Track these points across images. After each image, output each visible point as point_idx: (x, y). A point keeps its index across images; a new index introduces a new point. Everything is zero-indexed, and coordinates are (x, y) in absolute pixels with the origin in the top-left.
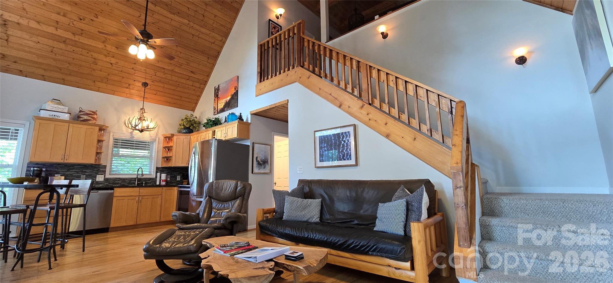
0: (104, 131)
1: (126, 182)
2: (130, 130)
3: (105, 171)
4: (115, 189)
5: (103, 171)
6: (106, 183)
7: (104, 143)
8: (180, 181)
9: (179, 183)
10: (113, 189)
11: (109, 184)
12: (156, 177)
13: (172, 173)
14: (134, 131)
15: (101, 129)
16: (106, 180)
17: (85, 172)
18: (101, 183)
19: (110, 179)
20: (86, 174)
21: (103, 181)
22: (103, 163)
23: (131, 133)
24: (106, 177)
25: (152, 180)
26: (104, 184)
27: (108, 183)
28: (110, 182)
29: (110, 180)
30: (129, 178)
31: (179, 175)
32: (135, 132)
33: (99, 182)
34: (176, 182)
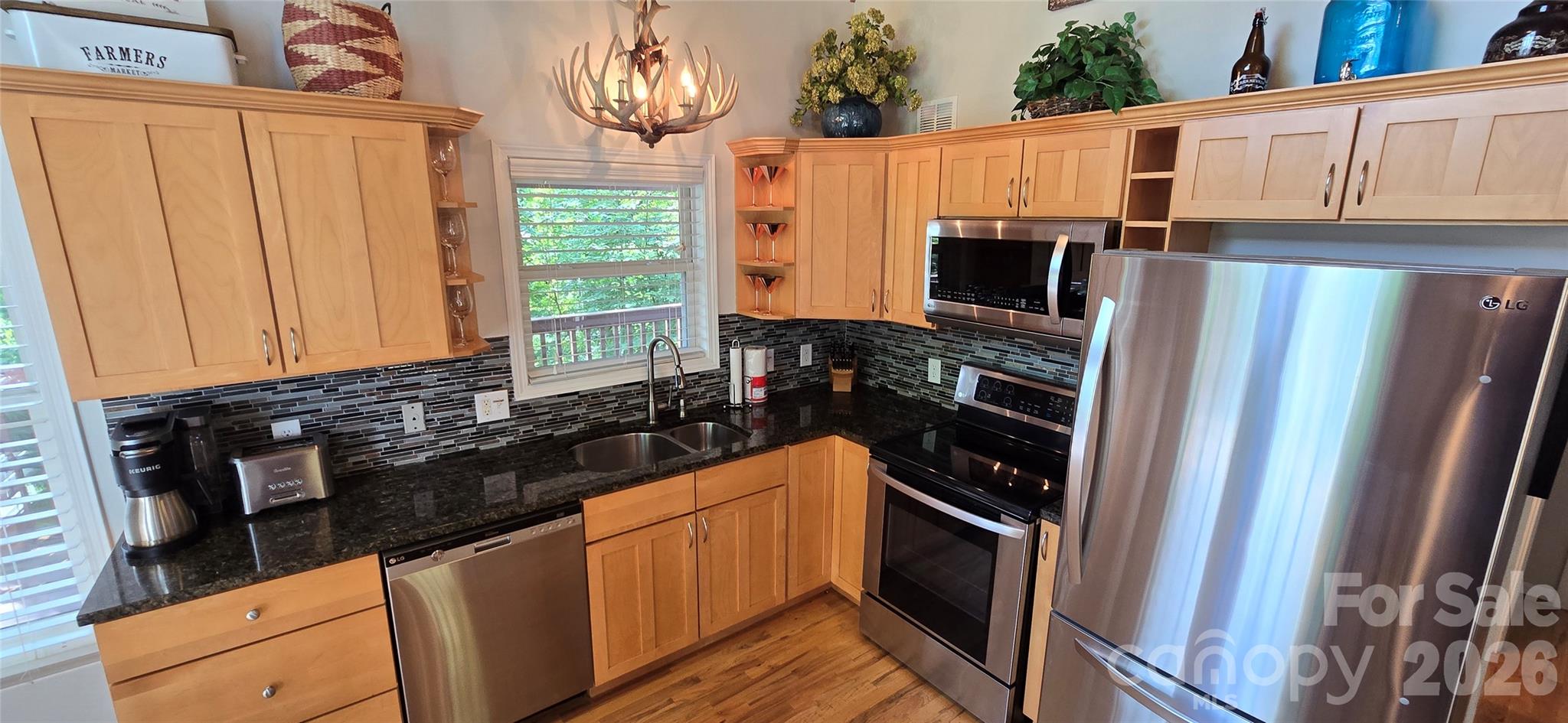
0: (456, 145)
1: (609, 406)
2: (585, 128)
3: (509, 368)
4: (587, 504)
5: (497, 370)
6: (522, 429)
7: (475, 219)
8: (813, 365)
9: (807, 375)
10: (579, 509)
11: (538, 427)
12: (725, 363)
13: (781, 336)
14: (602, 131)
15: (436, 137)
16: (522, 411)
17: (417, 386)
18: (502, 432)
19: (538, 403)
20: (422, 394)
21: (506, 420)
22: (487, 330)
23: (592, 142)
24: (520, 397)
25: (707, 381)
26: (514, 432)
27: (531, 427)
28: (541, 418)
29: (538, 411)
30: (615, 387)
31: (805, 342)
32: (610, 138)
33: (491, 427)
34: (798, 375)
